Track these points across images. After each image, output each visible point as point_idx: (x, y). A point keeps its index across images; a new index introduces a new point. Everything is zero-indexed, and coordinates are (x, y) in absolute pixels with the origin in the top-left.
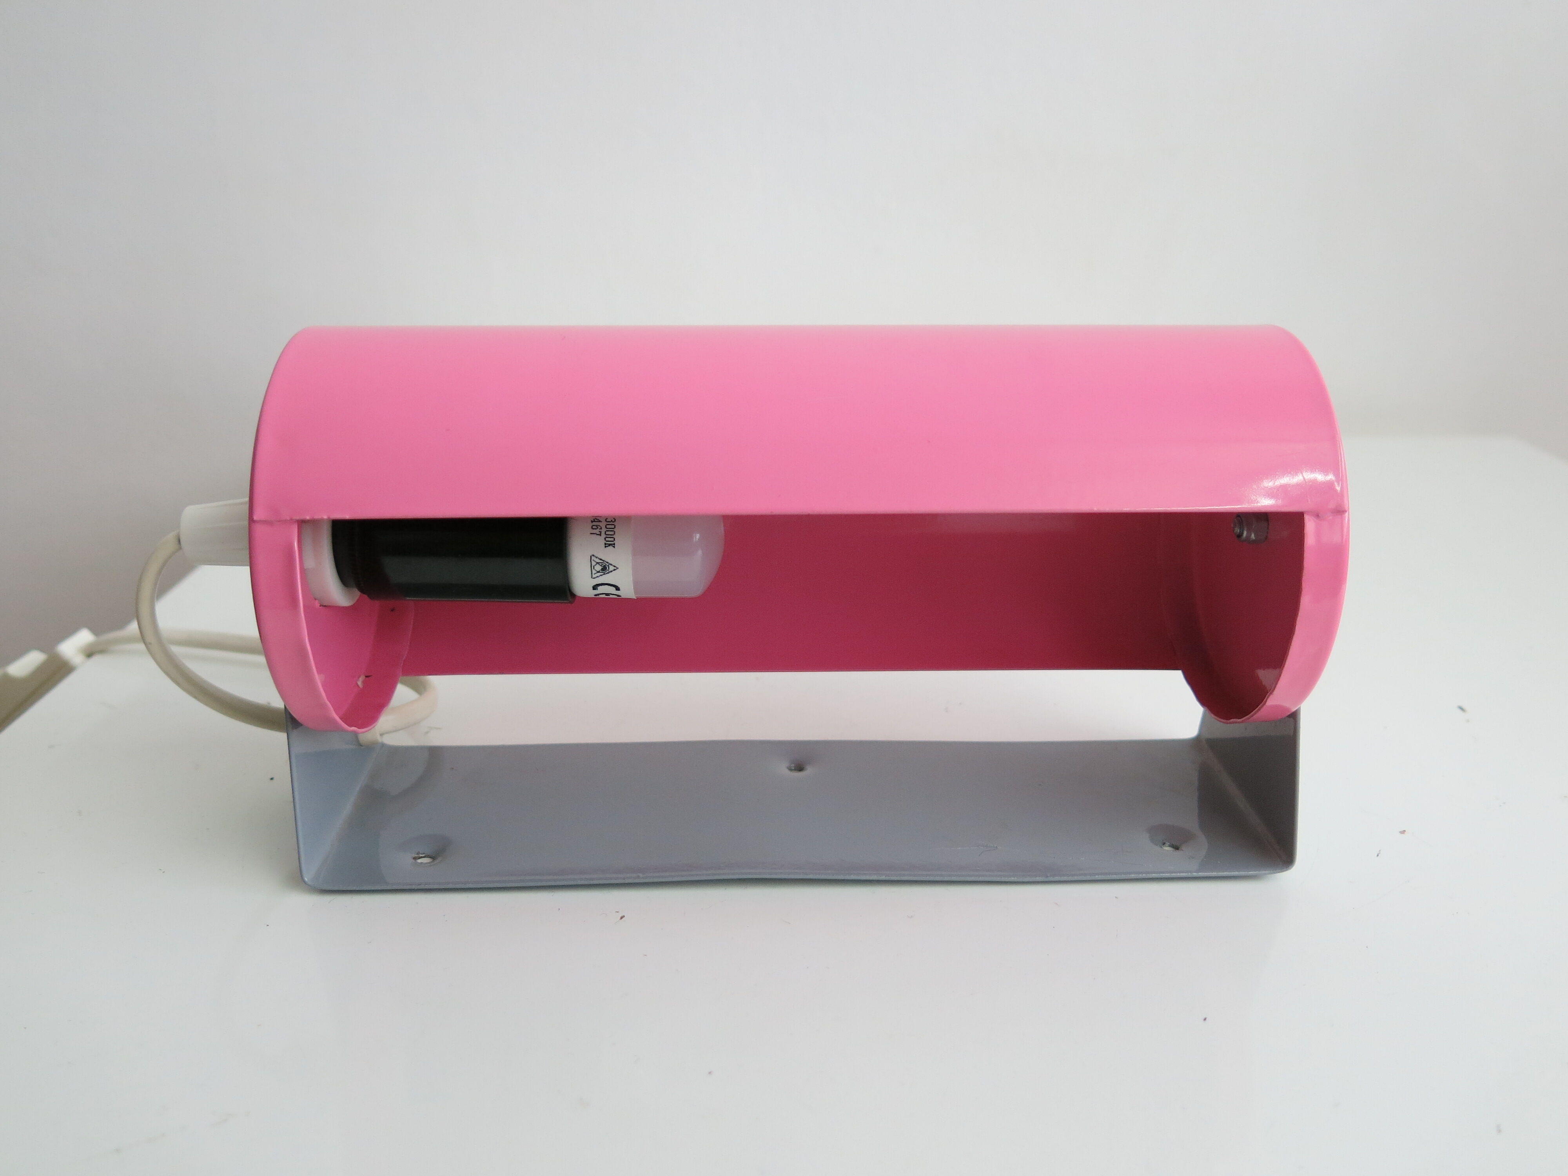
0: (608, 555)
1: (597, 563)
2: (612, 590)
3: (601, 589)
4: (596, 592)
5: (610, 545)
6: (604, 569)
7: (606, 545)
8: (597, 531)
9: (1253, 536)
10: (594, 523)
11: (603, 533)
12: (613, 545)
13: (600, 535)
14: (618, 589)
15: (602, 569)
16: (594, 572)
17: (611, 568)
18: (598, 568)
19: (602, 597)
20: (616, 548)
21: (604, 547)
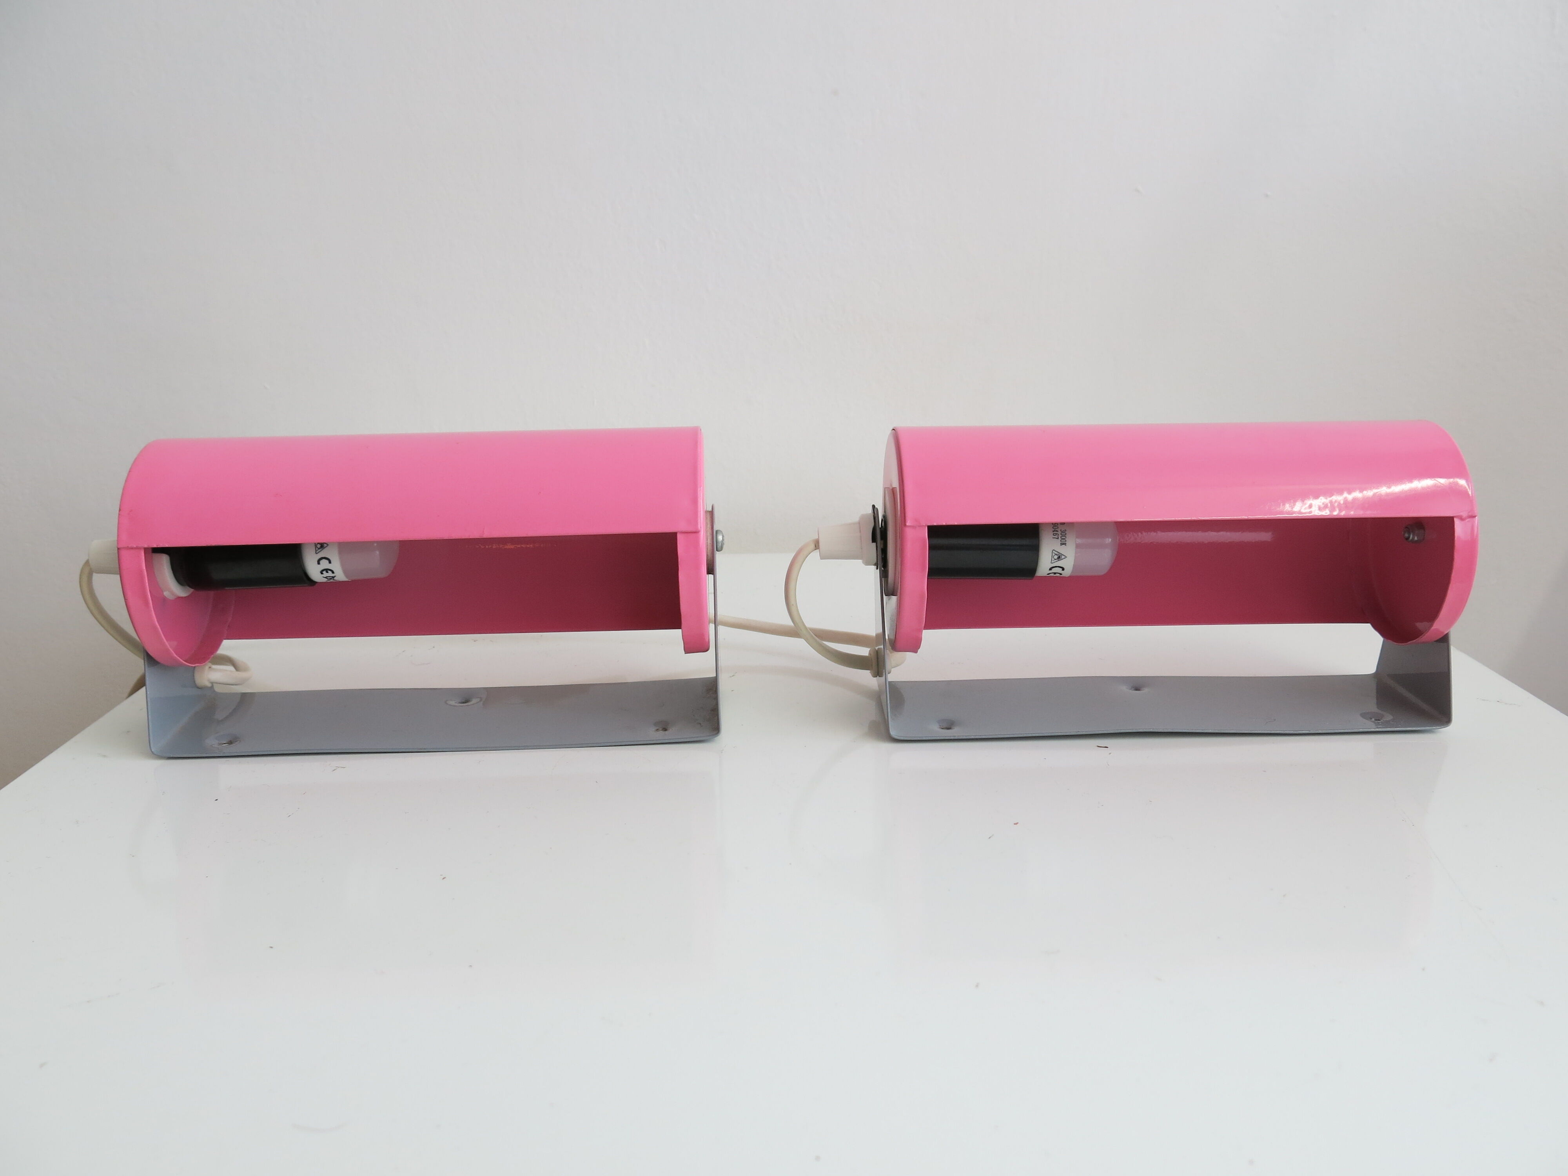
0: (1062, 550)
1: (1056, 554)
2: (1059, 570)
3: (1054, 570)
4: (1051, 572)
5: (1063, 544)
6: (1059, 558)
7: (1062, 544)
8: (1056, 537)
9: (1416, 538)
10: (1054, 532)
11: (1059, 538)
12: (1065, 544)
13: (1058, 538)
14: (1063, 569)
15: (1058, 558)
16: (1053, 559)
17: (1063, 557)
18: (1056, 557)
19: (1052, 575)
20: (1067, 545)
21: (1060, 544)
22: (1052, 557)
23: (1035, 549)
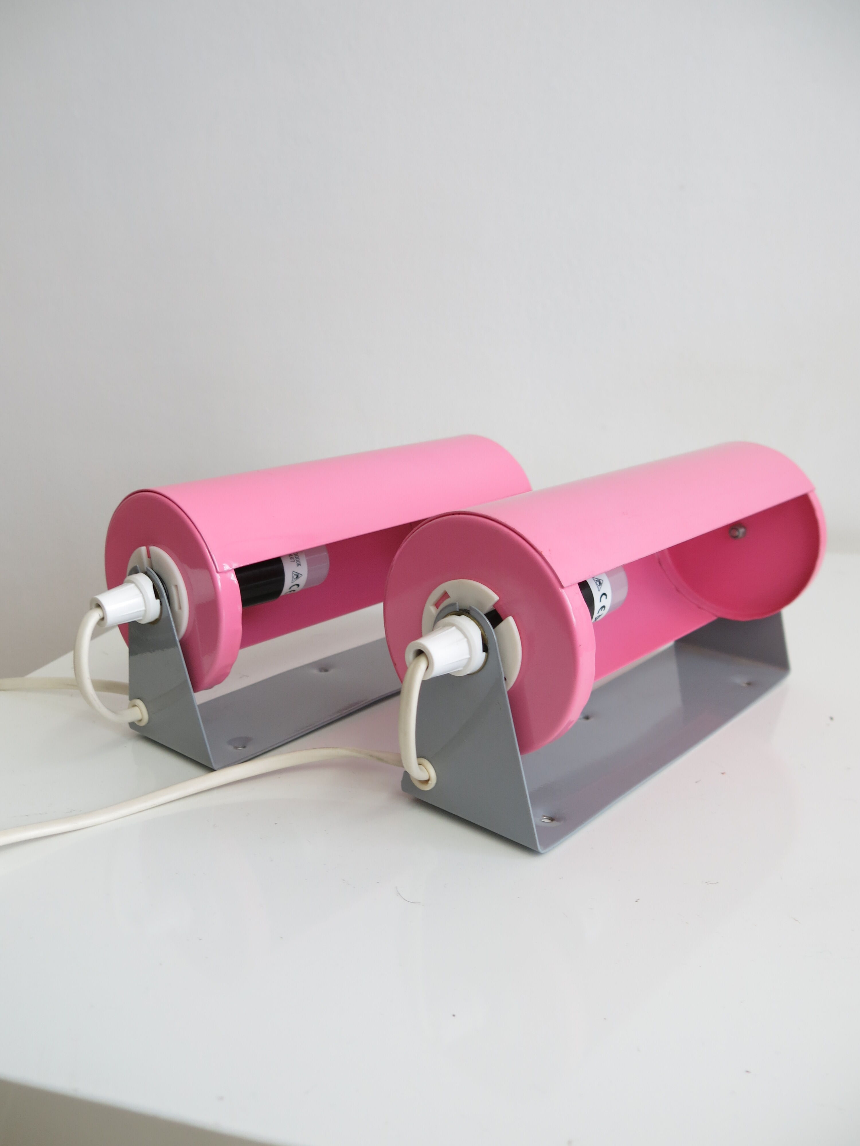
0: (298, 569)
1: (295, 575)
2: (296, 587)
3: (293, 588)
4: (290, 590)
6: (297, 577)
7: (298, 566)
12: (300, 565)
13: (294, 561)
14: (299, 586)
16: (293, 579)
17: (300, 575)
18: (295, 577)
19: (292, 592)
20: (302, 565)
21: (296, 565)
22: (293, 577)
23: (281, 573)
